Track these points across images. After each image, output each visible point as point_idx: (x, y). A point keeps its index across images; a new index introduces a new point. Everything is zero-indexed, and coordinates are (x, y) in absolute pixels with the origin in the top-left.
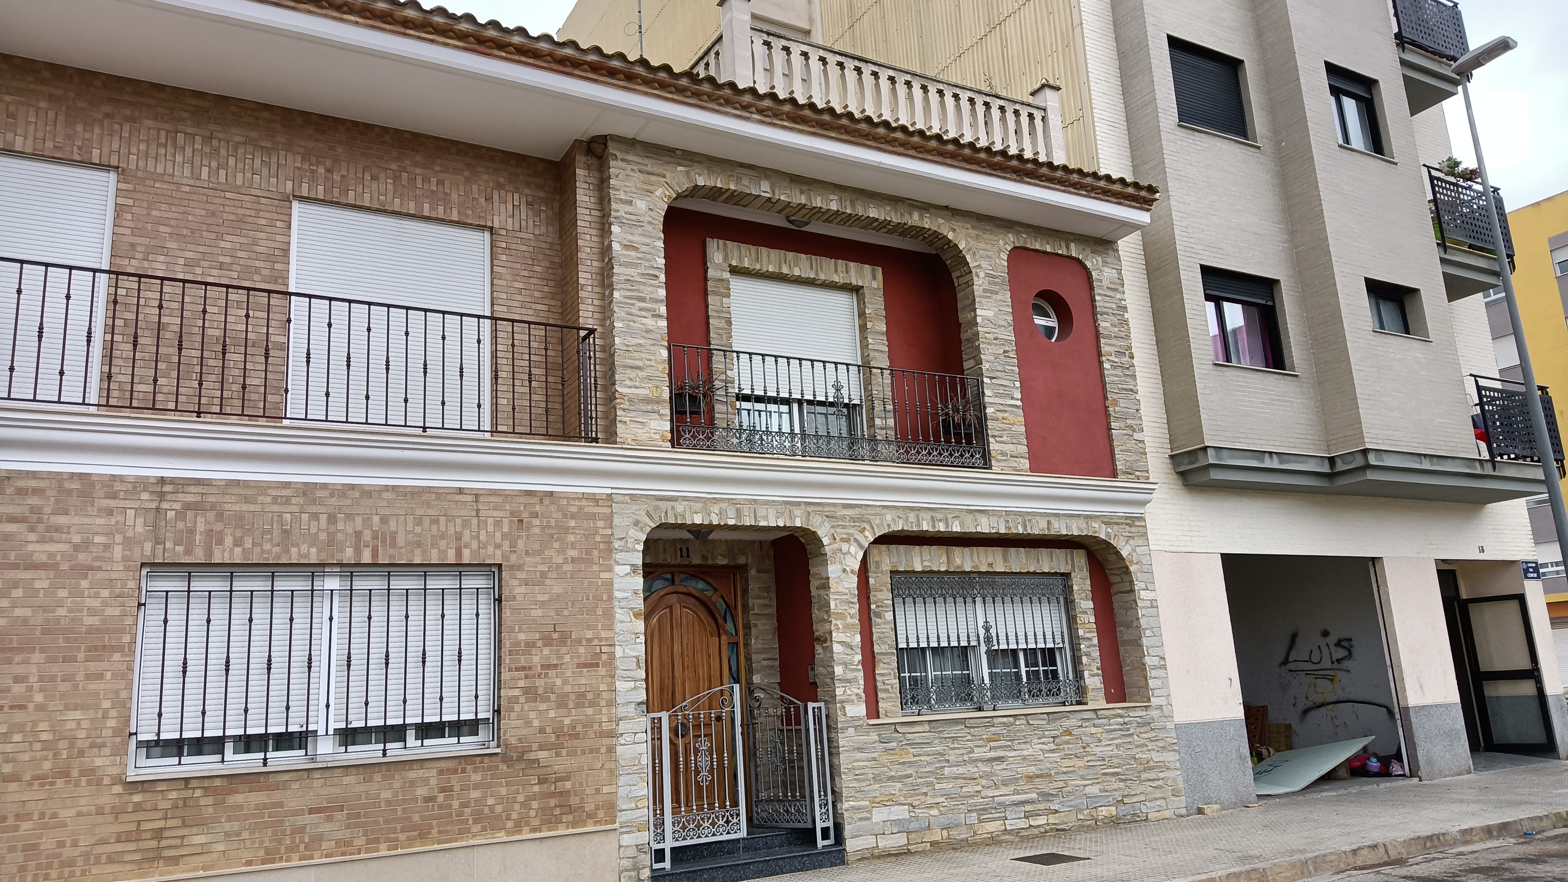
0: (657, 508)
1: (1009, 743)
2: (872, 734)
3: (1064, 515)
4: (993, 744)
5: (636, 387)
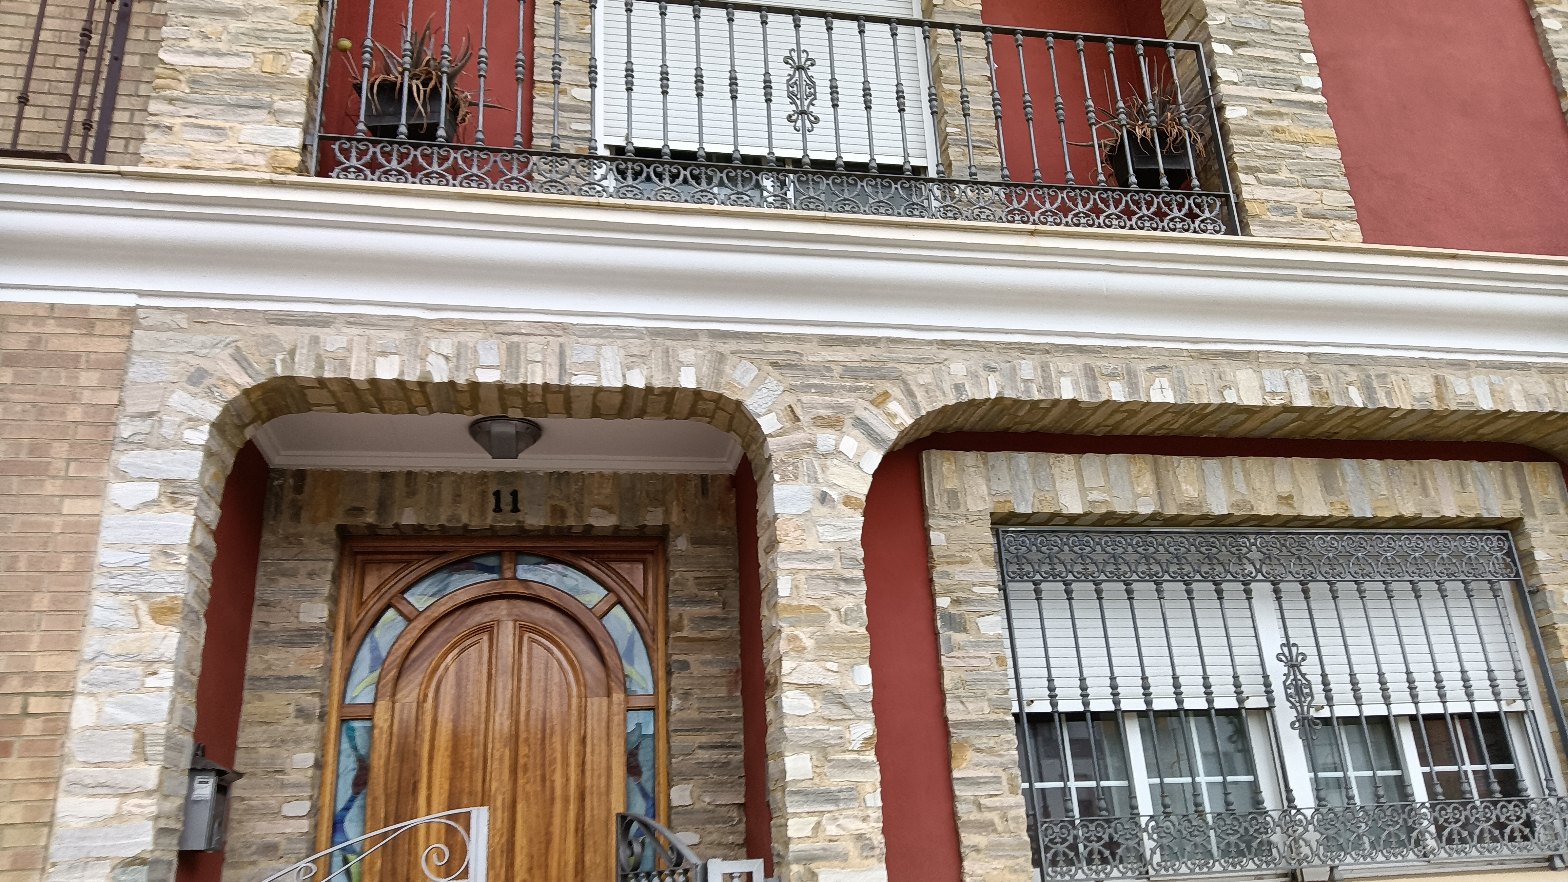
3: (1481, 364)
5: (218, 54)
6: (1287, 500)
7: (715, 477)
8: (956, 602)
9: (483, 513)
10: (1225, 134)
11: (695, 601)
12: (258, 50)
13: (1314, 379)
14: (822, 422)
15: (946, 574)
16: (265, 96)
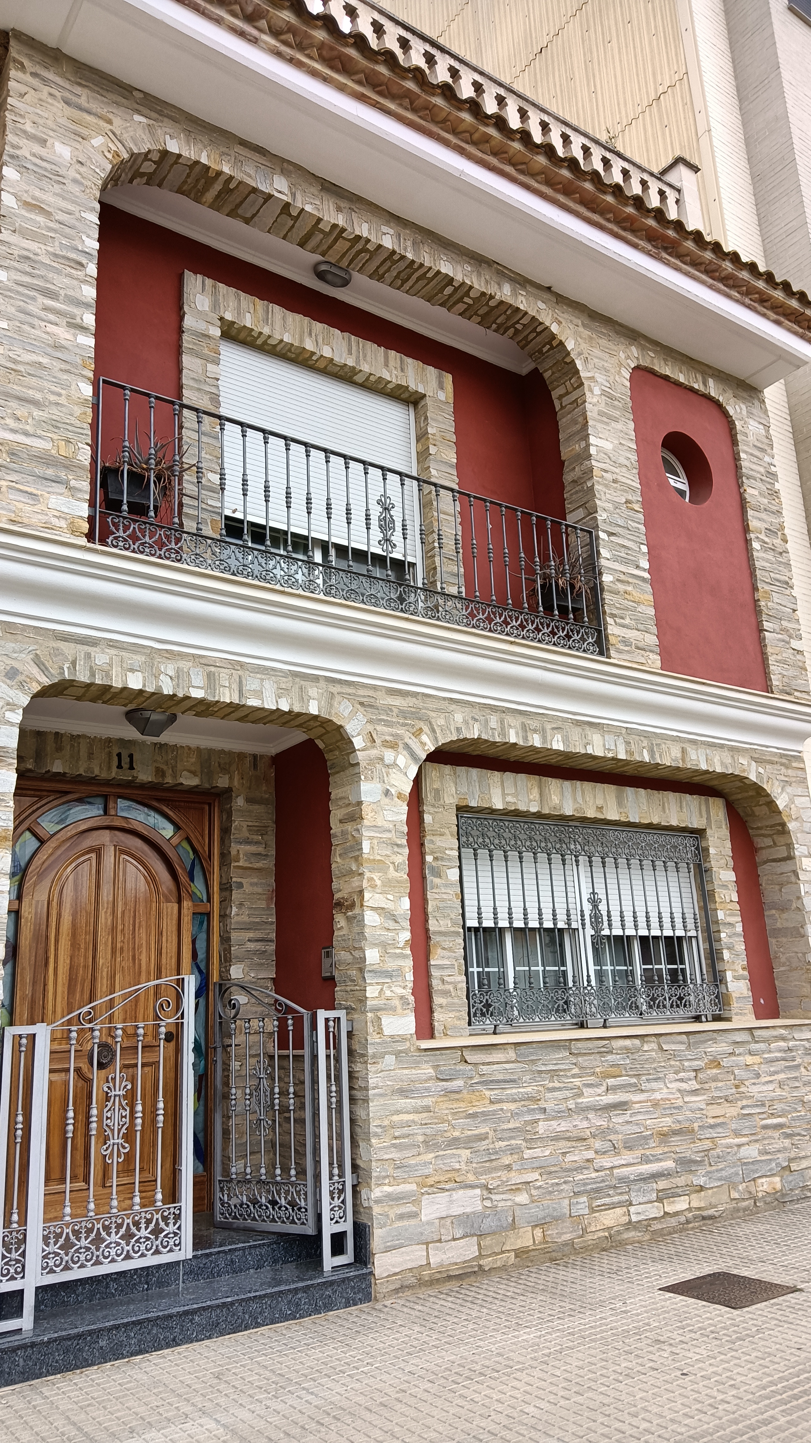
0: (56, 652)
1: (634, 1080)
2: (424, 1066)
3: (703, 743)
4: (611, 1082)
5: (26, 434)
6: (600, 809)
7: (262, 756)
8: (436, 859)
9: (109, 768)
10: (602, 590)
11: (248, 842)
12: (55, 437)
13: (628, 743)
14: (387, 744)
15: (432, 842)
16: (63, 475)
